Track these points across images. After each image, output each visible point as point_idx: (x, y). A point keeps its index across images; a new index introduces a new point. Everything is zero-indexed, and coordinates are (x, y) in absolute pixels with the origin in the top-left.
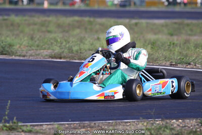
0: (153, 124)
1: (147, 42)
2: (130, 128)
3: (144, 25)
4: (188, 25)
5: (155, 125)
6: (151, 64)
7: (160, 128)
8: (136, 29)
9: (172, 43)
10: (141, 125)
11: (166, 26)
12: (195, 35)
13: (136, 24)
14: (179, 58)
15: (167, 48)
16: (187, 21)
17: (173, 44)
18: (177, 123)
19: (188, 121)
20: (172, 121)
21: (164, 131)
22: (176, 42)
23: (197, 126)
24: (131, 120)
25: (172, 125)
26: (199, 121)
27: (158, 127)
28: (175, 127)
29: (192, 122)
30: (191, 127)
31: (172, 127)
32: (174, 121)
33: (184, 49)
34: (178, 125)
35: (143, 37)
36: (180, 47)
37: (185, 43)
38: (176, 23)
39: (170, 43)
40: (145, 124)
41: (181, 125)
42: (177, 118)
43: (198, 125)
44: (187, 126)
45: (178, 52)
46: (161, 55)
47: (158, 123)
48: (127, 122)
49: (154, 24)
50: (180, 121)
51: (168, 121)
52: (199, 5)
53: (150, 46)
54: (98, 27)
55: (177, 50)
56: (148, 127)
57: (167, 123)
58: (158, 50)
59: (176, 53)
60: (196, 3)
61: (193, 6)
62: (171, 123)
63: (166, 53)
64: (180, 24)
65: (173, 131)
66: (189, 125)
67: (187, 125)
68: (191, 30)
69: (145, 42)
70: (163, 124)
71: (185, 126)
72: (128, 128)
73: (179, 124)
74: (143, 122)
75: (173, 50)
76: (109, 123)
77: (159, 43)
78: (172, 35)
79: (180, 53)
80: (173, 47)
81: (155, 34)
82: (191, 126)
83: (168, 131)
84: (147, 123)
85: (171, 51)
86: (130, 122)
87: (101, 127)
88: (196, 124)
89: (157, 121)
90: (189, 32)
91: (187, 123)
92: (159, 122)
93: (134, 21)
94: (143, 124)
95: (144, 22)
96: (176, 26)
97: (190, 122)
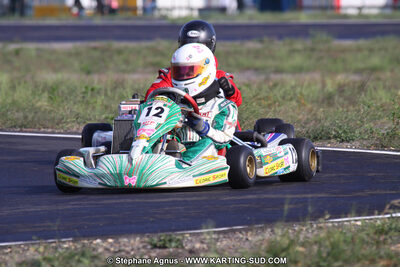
0: (56, 248)
1: (41, 88)
2: (12, 257)
3: (33, 53)
4: (120, 52)
5: (60, 250)
6: (50, 130)
7: (71, 256)
8: (17, 62)
9: (90, 88)
10: (34, 251)
11: (77, 54)
12: (134, 71)
13: (17, 53)
14: (104, 116)
15: (79, 99)
16: (117, 45)
17: (92, 90)
18: (104, 245)
19: (126, 240)
20: (95, 242)
21: (79, 261)
22: (96, 86)
23: (143, 250)
24: (13, 243)
25: (94, 249)
26: (147, 239)
27: (66, 254)
28: (101, 254)
29: (132, 241)
30: (132, 253)
31: (95, 253)
32: (99, 241)
33: (113, 99)
34: (107, 249)
35: (33, 77)
36: (106, 95)
37: (115, 88)
38: (95, 49)
39: (86, 88)
40: (41, 249)
41: (112, 249)
42: (104, 236)
43: (144, 247)
44: (124, 251)
45: (102, 104)
46: (68, 113)
47: (66, 246)
48: (5, 247)
49: (53, 52)
50: (110, 240)
51: (86, 241)
52: (140, 12)
53: (46, 94)
55: (99, 101)
56: (46, 255)
57: (84, 245)
58: (63, 101)
59: (98, 107)
60: (135, 9)
61: (129, 14)
62: (93, 246)
63: (79, 109)
64: (104, 50)
65: (97, 262)
66: (127, 249)
67: (123, 248)
68: (127, 62)
69: (36, 87)
70: (76, 249)
71: (120, 251)
72: (7, 258)
73: (108, 246)
74: (36, 246)
75: (92, 101)
77: (63, 88)
78: (88, 73)
79: (106, 107)
80: (92, 96)
81: (55, 70)
82: (132, 250)
83: (86, 261)
84: (45, 247)
85: (88, 103)
86: (10, 247)
88: (141, 246)
89: (64, 242)
90: (124, 67)
91: (124, 245)
92: (68, 244)
93: (12, 47)
94: (36, 250)
95: (31, 47)
96: (96, 54)
97: (129, 242)
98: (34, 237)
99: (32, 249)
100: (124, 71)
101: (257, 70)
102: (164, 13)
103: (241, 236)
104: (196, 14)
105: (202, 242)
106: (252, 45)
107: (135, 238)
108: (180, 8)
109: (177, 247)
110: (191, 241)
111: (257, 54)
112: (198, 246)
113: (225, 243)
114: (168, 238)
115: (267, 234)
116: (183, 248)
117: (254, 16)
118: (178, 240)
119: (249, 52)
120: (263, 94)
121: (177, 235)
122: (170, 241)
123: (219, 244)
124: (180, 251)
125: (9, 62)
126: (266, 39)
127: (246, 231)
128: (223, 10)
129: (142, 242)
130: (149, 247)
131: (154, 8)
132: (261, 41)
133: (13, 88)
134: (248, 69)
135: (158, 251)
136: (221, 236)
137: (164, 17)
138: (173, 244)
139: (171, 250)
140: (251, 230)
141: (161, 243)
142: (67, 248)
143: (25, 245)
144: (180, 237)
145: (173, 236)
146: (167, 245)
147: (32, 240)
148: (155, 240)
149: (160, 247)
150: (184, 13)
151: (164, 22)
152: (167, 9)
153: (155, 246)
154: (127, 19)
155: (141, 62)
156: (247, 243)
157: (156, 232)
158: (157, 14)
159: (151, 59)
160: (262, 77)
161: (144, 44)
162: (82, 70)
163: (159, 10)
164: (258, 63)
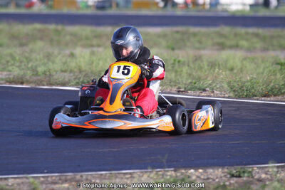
0: (163, 175)
4: (195, 35)
5: (166, 177)
9: (177, 61)
11: (165, 36)
12: (204, 49)
14: (189, 81)
15: (170, 67)
17: (179, 62)
18: (197, 174)
19: (211, 171)
20: (189, 172)
22: (181, 59)
23: (224, 178)
24: (132, 171)
25: (189, 177)
26: (226, 170)
28: (194, 180)
29: (216, 172)
30: (217, 180)
31: (190, 179)
32: (192, 171)
33: (194, 69)
34: (198, 177)
36: (189, 66)
37: (195, 60)
38: (177, 32)
39: (175, 60)
41: (202, 177)
42: (196, 167)
43: (225, 176)
44: (210, 178)
45: (187, 73)
47: (169, 174)
48: (126, 174)
49: (147, 34)
50: (201, 171)
51: (183, 171)
54: (68, 38)
55: (184, 70)
57: (182, 174)
59: (184, 75)
62: (188, 174)
64: (183, 33)
66: (213, 177)
67: (210, 176)
68: (200, 42)
70: (177, 176)
71: (208, 179)
72: (128, 181)
73: (199, 175)
74: (148, 174)
75: (179, 70)
76: (102, 174)
78: (173, 49)
79: (190, 75)
80: (179, 66)
82: (217, 178)
85: (176, 71)
86: (130, 174)
87: (91, 181)
88: (223, 175)
89: (167, 171)
90: (197, 45)
91: (211, 174)
92: (170, 173)
94: (148, 176)
96: (178, 36)
97: (214, 172)
98: (149, 167)
99: (145, 176)
100: (199, 49)
102: (225, 7)
104: (248, 8)
105: (266, 174)
107: (218, 169)
108: (237, 4)
109: (248, 177)
110: (258, 173)
112: (263, 176)
113: (283, 174)
114: (242, 170)
116: (253, 177)
118: (250, 172)
121: (249, 168)
122: (244, 172)
123: (278, 175)
124: (251, 179)
129: (223, 173)
130: (229, 176)
135: (235, 179)
136: (280, 169)
137: (226, 11)
138: (246, 175)
139: (245, 179)
141: (237, 174)
142: (170, 176)
143: (141, 172)
144: (250, 170)
145: (246, 169)
146: (242, 175)
148: (234, 171)
149: (236, 177)
150: (240, 7)
151: (225, 14)
152: (227, 5)
153: (233, 176)
154: (199, 11)
155: (210, 42)
157: (233, 165)
158: (219, 8)
161: (213, 29)
162: (168, 47)
163: (222, 5)
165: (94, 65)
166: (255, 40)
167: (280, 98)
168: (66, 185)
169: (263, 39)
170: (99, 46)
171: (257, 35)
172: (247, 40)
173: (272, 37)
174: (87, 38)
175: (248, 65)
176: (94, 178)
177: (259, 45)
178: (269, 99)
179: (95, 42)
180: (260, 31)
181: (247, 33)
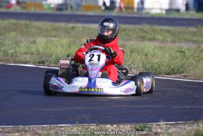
98: (77, 122)
100: (127, 40)
101: (194, 42)
102: (148, 11)
103: (182, 126)
104: (164, 12)
105: (161, 129)
106: (192, 29)
107: (127, 125)
108: (157, 9)
109: (149, 131)
110: (156, 128)
111: (194, 34)
112: (159, 130)
113: (173, 130)
114: (144, 126)
115: (195, 127)
116: (152, 131)
117: (194, 14)
118: (149, 127)
119: (190, 32)
120: (196, 55)
121: (149, 125)
122: (145, 127)
123: (170, 130)
124: (150, 133)
125: (69, 33)
126: (199, 26)
127: (185, 124)
128: (178, 10)
129: (131, 127)
130: (134, 130)
131: (143, 8)
132: (197, 27)
133: (70, 46)
134: (189, 41)
136: (171, 126)
137: (148, 13)
138: (147, 129)
140: (187, 124)
141: (140, 128)
142: (93, 129)
143: (72, 126)
144: (150, 126)
145: (147, 125)
146: (144, 129)
147: (75, 124)
148: (138, 126)
149: (140, 130)
150: (158, 11)
151: (147, 16)
152: (150, 9)
153: (137, 130)
154: (129, 13)
155: (135, 36)
156: (185, 130)
157: (138, 122)
158: (144, 11)
159: (140, 34)
160: (197, 46)
161: (137, 26)
163: (146, 9)
164: (194, 39)
165: (48, 49)
166: (167, 35)
167: (178, 75)
168: (17, 134)
169: (173, 34)
170: (55, 36)
171: (168, 31)
172: (161, 35)
173: (179, 33)
174: (47, 31)
175: (158, 52)
176: (38, 129)
177: (169, 38)
178: (170, 76)
179: (53, 33)
180: (171, 28)
181: (161, 30)
